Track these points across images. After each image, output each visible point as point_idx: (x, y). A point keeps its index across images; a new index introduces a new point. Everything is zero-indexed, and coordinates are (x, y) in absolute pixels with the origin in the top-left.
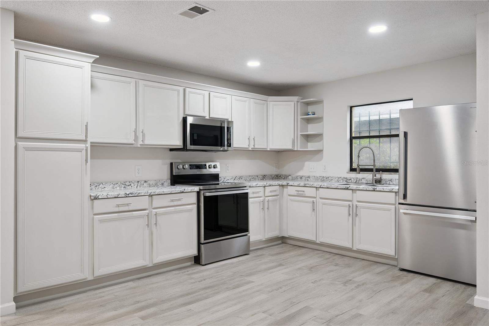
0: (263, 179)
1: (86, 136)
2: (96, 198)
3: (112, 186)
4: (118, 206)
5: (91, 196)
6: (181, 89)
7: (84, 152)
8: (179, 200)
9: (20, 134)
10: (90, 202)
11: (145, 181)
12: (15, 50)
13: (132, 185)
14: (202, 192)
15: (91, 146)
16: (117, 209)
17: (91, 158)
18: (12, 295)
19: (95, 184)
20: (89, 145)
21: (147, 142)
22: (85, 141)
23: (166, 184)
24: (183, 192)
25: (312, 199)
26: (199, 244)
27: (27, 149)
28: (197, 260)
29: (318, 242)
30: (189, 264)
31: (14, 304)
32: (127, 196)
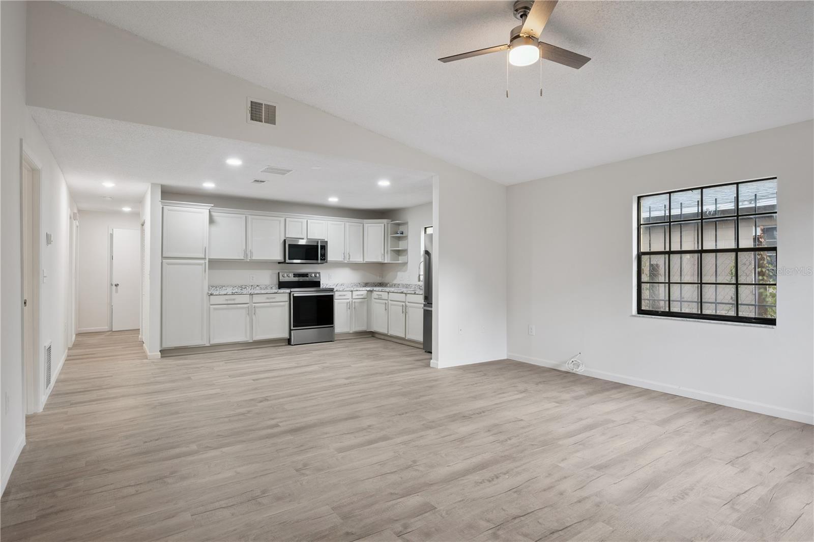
0: (365, 286)
1: (205, 256)
2: (211, 295)
3: (232, 288)
4: (227, 300)
5: (208, 293)
6: (282, 220)
7: (204, 265)
8: (274, 298)
9: (164, 256)
10: (208, 297)
11: (258, 286)
12: (162, 206)
13: (247, 288)
14: (292, 293)
15: (209, 261)
16: (226, 302)
17: (209, 269)
18: (159, 349)
19: (211, 286)
20: (207, 261)
21: (254, 258)
22: (205, 259)
23: (274, 288)
24: (276, 293)
25: (384, 301)
26: (290, 330)
27: (169, 264)
28: (289, 341)
29: (389, 334)
30: (284, 344)
31: (160, 353)
32: (233, 294)
